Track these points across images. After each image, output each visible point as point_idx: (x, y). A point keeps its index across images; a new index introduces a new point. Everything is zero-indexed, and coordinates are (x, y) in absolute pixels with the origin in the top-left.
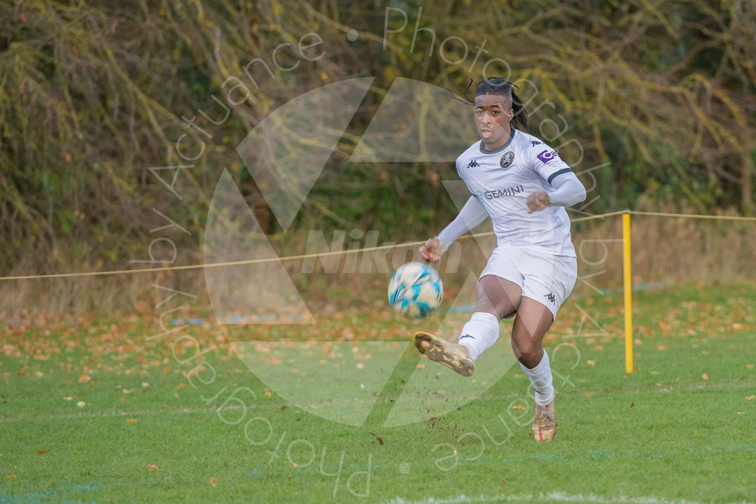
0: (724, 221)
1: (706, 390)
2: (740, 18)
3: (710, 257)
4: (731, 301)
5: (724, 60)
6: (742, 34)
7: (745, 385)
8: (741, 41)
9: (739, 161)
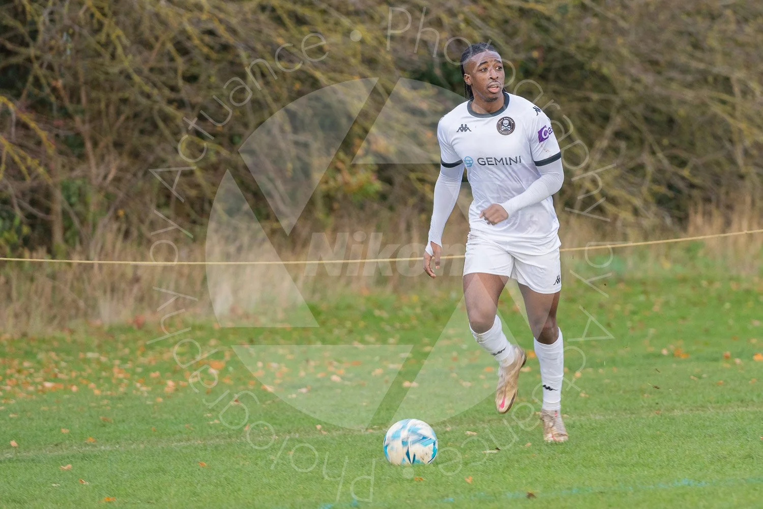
0: (32, 263)
1: (15, 458)
2: (48, 30)
3: (16, 306)
4: (41, 356)
5: (31, 79)
6: (51, 49)
7: (60, 452)
8: (49, 57)
9: (48, 195)
